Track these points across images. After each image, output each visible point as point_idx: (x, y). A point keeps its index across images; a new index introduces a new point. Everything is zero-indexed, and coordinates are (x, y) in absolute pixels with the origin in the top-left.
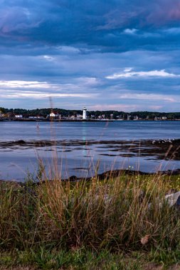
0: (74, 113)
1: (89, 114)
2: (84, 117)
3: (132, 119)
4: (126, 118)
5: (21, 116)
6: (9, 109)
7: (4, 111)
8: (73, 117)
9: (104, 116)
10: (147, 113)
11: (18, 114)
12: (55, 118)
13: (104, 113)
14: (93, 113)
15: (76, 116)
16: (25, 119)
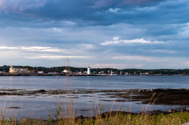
0: (81, 70)
1: (92, 70)
2: (88, 72)
3: (123, 74)
4: (119, 73)
5: (42, 72)
6: (34, 67)
7: (30, 68)
8: (80, 73)
9: (103, 72)
10: (134, 70)
11: (40, 70)
12: (67, 73)
13: (102, 70)
14: (95, 70)
15: (82, 72)
16: (45, 74)
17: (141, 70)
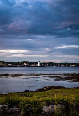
0: (35, 63)
1: (41, 64)
2: (39, 65)
3: (60, 66)
4: (57, 65)
9: (47, 65)
10: (67, 63)
11: (10, 64)
12: (26, 65)
13: (47, 63)
14: (43, 63)
15: (35, 65)
16: (12, 66)
17: (70, 63)
